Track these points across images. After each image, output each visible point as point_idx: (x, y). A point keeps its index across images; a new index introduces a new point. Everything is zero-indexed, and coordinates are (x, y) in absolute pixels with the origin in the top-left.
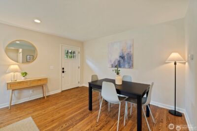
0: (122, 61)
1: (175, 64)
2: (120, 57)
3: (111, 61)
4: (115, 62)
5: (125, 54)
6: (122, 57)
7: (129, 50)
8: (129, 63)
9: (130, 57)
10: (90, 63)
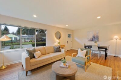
0: (94, 39)
1: (116, 40)
2: (93, 37)
3: (88, 39)
4: (90, 39)
5: (95, 36)
6: (94, 37)
7: (97, 34)
8: (97, 40)
9: (98, 37)
10: (76, 39)
